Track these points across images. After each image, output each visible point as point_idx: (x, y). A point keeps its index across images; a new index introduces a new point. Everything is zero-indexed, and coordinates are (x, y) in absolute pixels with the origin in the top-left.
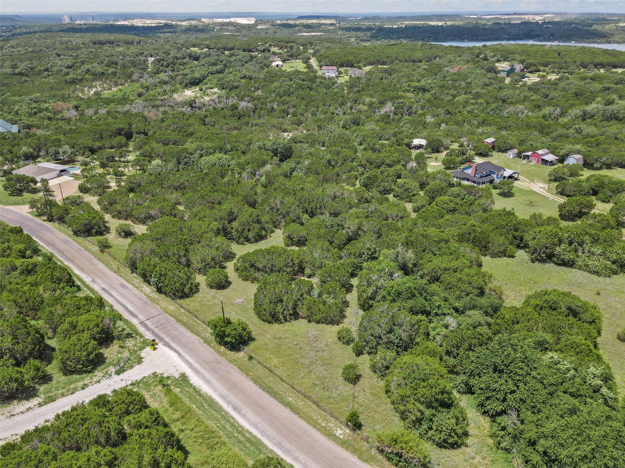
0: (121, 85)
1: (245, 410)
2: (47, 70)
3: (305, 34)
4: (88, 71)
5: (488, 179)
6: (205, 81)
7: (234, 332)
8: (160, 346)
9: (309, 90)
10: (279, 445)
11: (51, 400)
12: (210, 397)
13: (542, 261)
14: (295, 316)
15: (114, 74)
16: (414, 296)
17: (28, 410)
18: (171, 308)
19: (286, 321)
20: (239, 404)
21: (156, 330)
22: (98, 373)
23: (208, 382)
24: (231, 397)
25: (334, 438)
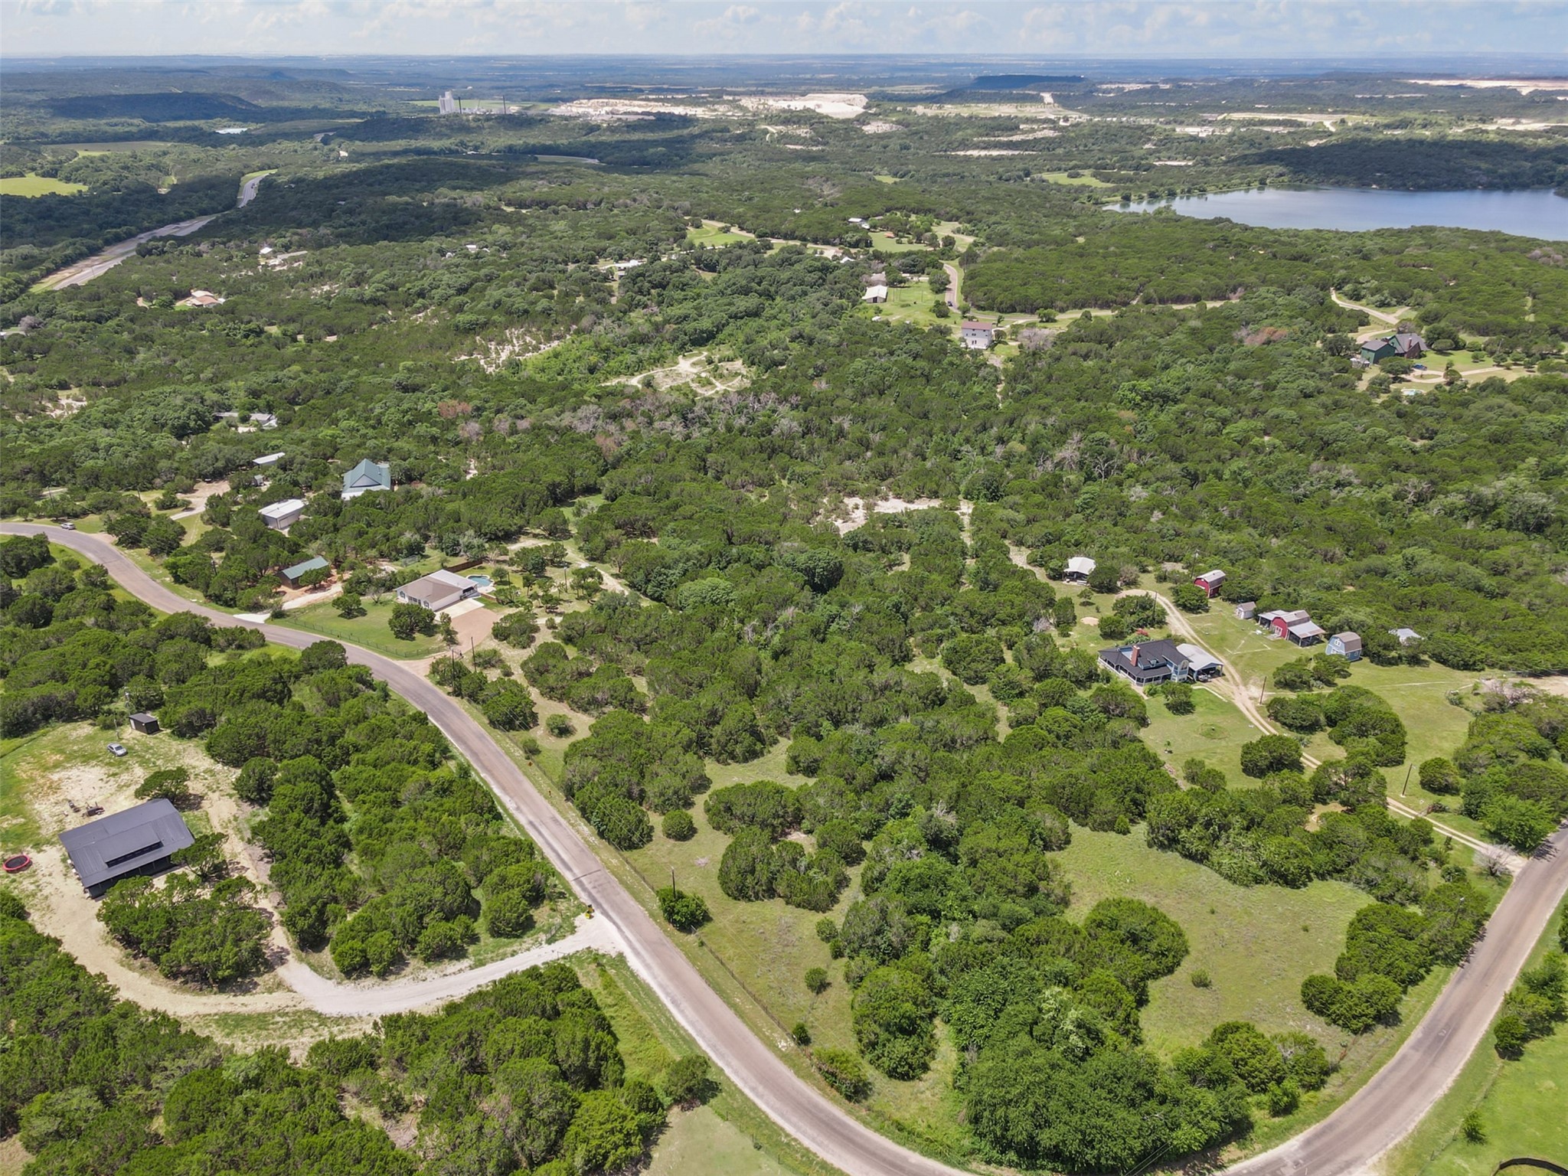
0: (558, 338)
1: (684, 1005)
2: (421, 294)
3: (975, 153)
4: (498, 304)
5: (1161, 673)
6: (720, 336)
7: (685, 909)
8: (597, 914)
9: (924, 381)
10: (714, 1047)
11: (481, 963)
12: (648, 985)
13: (1162, 846)
14: (771, 893)
15: (547, 313)
16: (927, 886)
17: (460, 971)
18: (614, 861)
19: (757, 897)
21: (593, 892)
22: (528, 940)
23: (647, 966)
24: (671, 988)
25: (775, 1050)
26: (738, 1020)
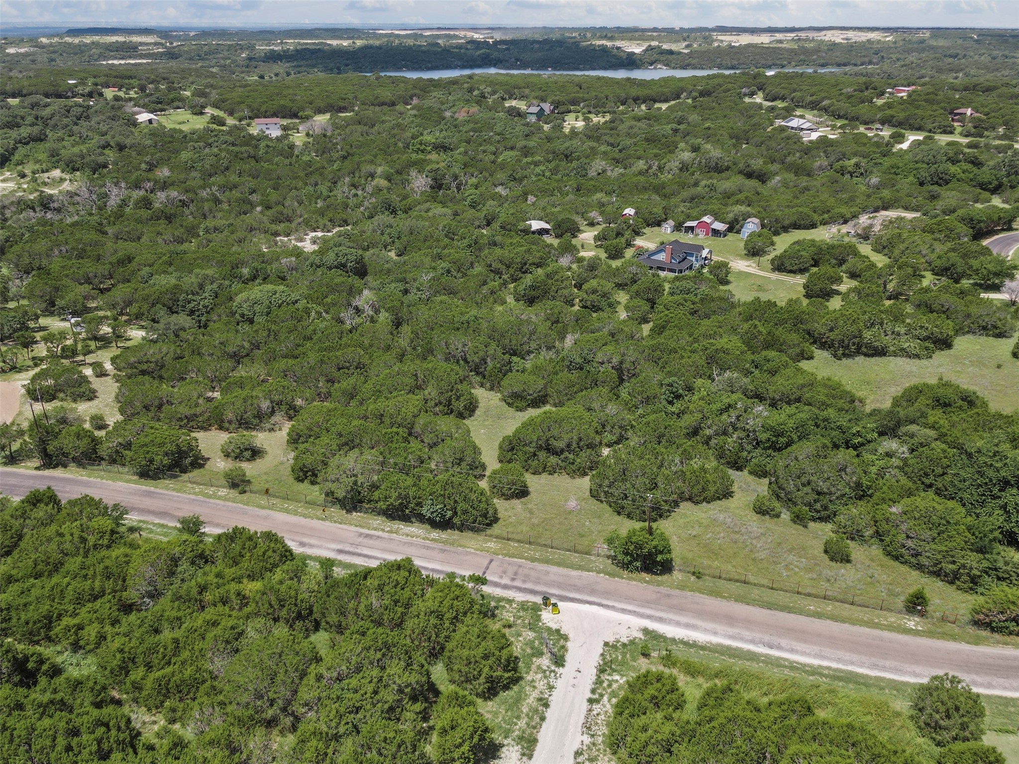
1: (784, 642)
5: (687, 264)
11: (529, 740)
13: (850, 355)
14: (670, 502)
20: (767, 638)
21: (517, 583)
22: (532, 676)
23: (687, 626)
25: (916, 633)
26: (846, 626)
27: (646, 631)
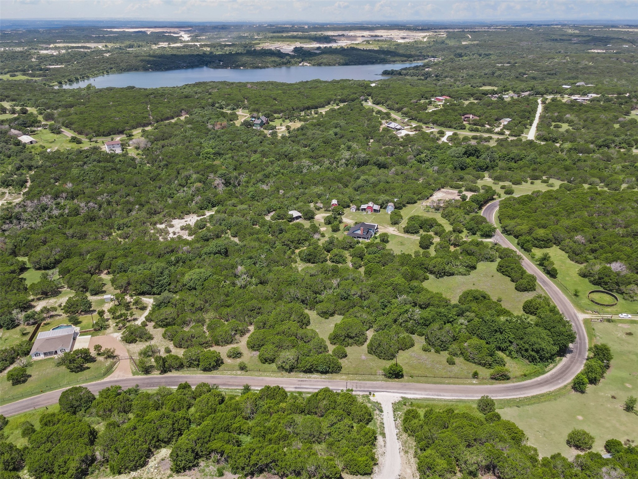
12: (425, 398)
21: (359, 389)
22: (376, 417)
25: (476, 384)
26: (457, 385)
27: (402, 397)
